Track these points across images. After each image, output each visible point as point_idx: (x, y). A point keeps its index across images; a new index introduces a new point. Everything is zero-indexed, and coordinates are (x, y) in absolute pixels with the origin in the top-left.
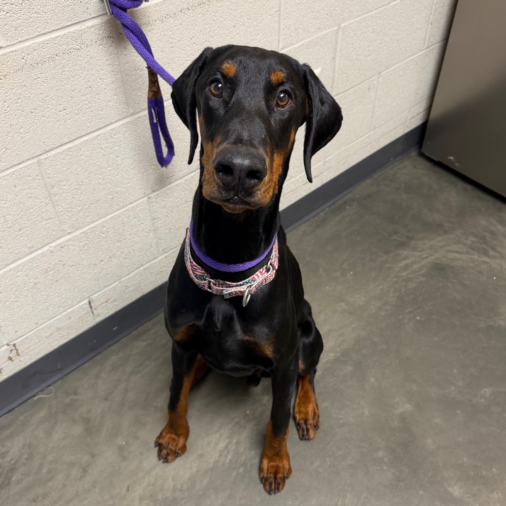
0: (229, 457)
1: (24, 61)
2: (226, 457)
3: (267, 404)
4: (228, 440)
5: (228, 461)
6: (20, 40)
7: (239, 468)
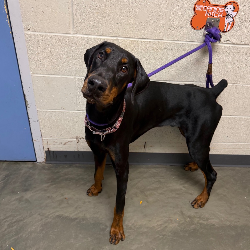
0: (160, 229)
1: (168, 47)
2: (159, 228)
3: (187, 222)
4: (163, 223)
5: (158, 230)
6: (170, 39)
7: (160, 235)
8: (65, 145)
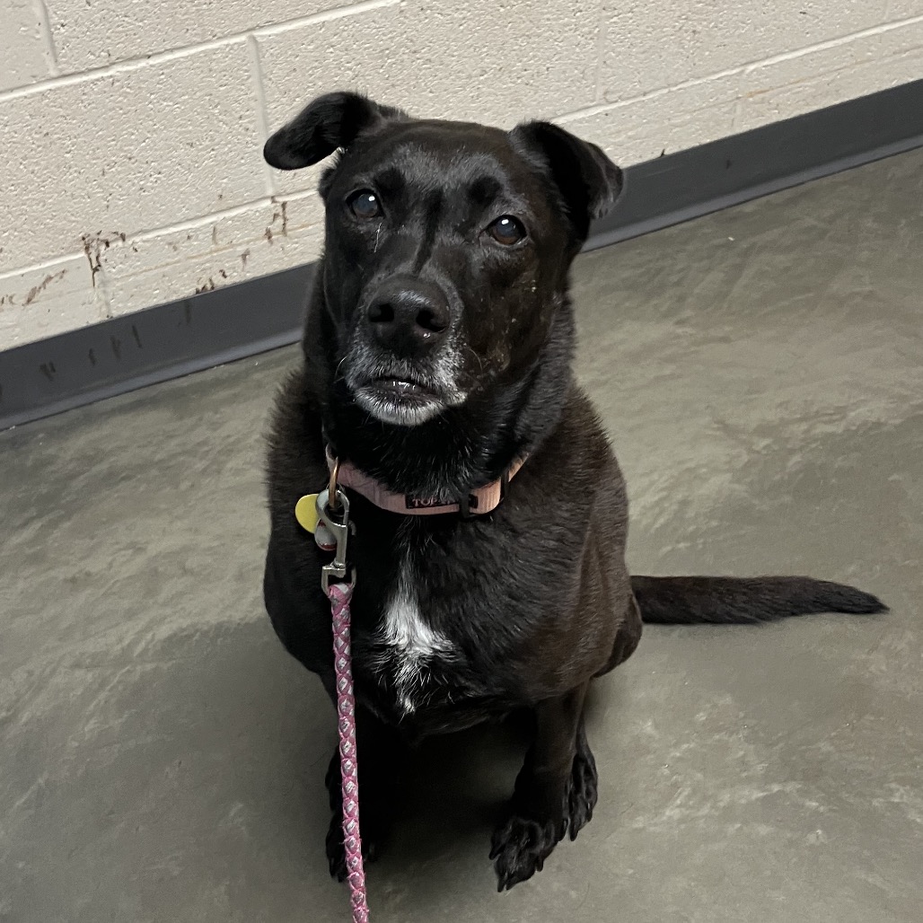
8: (29, 306)
